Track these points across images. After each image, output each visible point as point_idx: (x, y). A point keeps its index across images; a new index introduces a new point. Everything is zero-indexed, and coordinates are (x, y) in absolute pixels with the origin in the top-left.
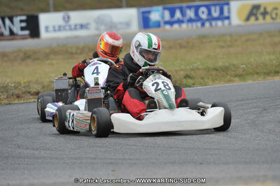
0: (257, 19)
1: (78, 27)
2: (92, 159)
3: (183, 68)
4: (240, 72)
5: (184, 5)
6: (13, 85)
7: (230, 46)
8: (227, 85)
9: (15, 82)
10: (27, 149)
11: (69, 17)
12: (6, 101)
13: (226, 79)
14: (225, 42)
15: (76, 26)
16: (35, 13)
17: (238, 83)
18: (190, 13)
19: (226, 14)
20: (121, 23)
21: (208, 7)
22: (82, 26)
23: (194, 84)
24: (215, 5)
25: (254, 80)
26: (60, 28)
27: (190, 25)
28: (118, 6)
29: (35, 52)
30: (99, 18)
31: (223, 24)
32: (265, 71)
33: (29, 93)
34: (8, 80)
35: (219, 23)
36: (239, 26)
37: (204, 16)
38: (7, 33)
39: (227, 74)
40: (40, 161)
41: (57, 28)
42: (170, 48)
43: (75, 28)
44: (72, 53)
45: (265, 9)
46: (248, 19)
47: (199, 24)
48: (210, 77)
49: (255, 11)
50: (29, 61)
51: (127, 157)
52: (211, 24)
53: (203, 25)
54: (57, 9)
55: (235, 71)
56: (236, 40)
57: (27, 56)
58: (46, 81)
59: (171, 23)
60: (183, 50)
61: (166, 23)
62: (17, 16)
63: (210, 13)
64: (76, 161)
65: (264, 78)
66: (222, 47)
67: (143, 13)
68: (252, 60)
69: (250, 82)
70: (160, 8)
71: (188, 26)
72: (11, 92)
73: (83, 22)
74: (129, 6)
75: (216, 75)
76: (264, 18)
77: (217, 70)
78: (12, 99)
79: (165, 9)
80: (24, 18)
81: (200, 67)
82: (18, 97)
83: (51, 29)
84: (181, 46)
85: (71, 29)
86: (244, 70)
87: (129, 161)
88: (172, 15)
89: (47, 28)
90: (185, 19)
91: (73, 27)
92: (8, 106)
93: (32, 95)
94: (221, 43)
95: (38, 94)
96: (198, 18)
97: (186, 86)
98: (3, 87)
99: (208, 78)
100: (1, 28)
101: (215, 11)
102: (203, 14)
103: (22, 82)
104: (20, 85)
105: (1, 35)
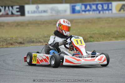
0: (124, 10)
1: (42, 12)
3: (89, 33)
4: (116, 36)
5: (91, 3)
6: (9, 39)
7: (111, 23)
8: (109, 42)
9: (10, 37)
10: (13, 70)
11: (38, 7)
12: (6, 46)
13: (109, 39)
14: (109, 21)
15: (42, 11)
16: (23, 5)
17: (114, 41)
18: (94, 7)
19: (110, 7)
20: (62, 11)
21: (102, 5)
22: (44, 11)
23: (94, 41)
24: (105, 4)
25: (122, 40)
26: (34, 12)
27: (94, 12)
28: (61, 3)
29: (22, 23)
31: (109, 13)
33: (17, 42)
34: (7, 36)
35: (107, 12)
36: (116, 13)
37: (100, 9)
39: (109, 36)
41: (33, 12)
42: (84, 23)
44: (38, 24)
46: (120, 10)
47: (98, 12)
48: (102, 38)
49: (123, 7)
50: (19, 27)
51: (59, 77)
52: (103, 12)
53: (99, 12)
54: (33, 3)
55: (113, 35)
56: (114, 20)
58: (25, 37)
59: (85, 11)
60: (90, 24)
61: (83, 11)
62: (15, 6)
63: (103, 7)
66: (108, 23)
67: (73, 6)
68: (121, 30)
69: (120, 41)
70: (80, 4)
72: (9, 42)
73: (45, 9)
74: (66, 3)
75: (104, 37)
77: (105, 34)
78: (8, 45)
79: (82, 4)
80: (18, 7)
81: (97, 33)
82: (11, 44)
83: (30, 12)
84: (89, 22)
85: (39, 12)
86: (117, 35)
88: (86, 7)
89: (28, 12)
91: (40, 12)
92: (7, 49)
93: (18, 43)
95: (21, 43)
96: (97, 9)
97: (90, 41)
98: (5, 39)
99: (101, 38)
100: (7, 11)
101: (105, 6)
102: (100, 7)
103: (14, 37)
104: (13, 39)
105: (7, 14)
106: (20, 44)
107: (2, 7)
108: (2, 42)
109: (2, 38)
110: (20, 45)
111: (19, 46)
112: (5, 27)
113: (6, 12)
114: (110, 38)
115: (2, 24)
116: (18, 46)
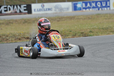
3: (89, 28)
4: (113, 30)
5: (91, 1)
6: (18, 34)
7: (109, 19)
9: (19, 33)
11: (44, 6)
12: (14, 41)
13: (107, 33)
14: (107, 17)
15: (46, 9)
16: (30, 4)
17: (112, 35)
18: (94, 5)
19: (108, 5)
20: (65, 8)
21: (100, 2)
22: (49, 9)
23: (93, 35)
24: (104, 1)
26: (40, 10)
27: (93, 9)
29: (29, 20)
30: (56, 6)
31: (107, 9)
33: (24, 38)
34: (16, 32)
35: (105, 9)
38: (18, 11)
39: (107, 31)
40: (25, 69)
41: (39, 10)
42: (85, 19)
43: (46, 10)
47: (97, 9)
48: (100, 32)
50: (26, 24)
52: (102, 9)
53: (99, 9)
54: (39, 2)
55: (111, 30)
56: (112, 16)
57: (26, 22)
58: (32, 33)
59: (86, 9)
60: (90, 20)
61: (84, 8)
62: (22, 5)
63: (101, 5)
64: (40, 69)
66: (106, 19)
67: (74, 4)
70: (81, 2)
71: (92, 10)
72: (17, 37)
75: (103, 31)
77: (103, 29)
78: (17, 40)
79: (83, 2)
80: (25, 5)
81: (96, 28)
82: (20, 39)
83: (36, 10)
84: (89, 18)
85: (44, 10)
87: (63, 70)
88: (86, 5)
90: (91, 7)
91: (45, 10)
92: (16, 43)
93: (25, 39)
94: (106, 17)
95: (28, 38)
96: (96, 7)
97: (90, 36)
98: (14, 35)
100: (16, 9)
102: (99, 5)
103: (22, 33)
104: (21, 34)
105: (16, 12)
107: (11, 6)
108: (11, 38)
109: (11, 34)
111: (27, 41)
112: (14, 24)
115: (11, 21)
116: (25, 41)
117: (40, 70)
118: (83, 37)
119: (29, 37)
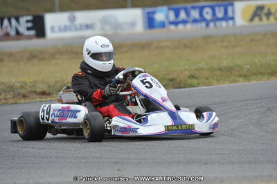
0: (261, 19)
1: (83, 27)
2: (97, 158)
3: (188, 67)
4: (245, 72)
5: (189, 5)
6: (19, 85)
7: (234, 47)
8: (231, 85)
9: (21, 83)
11: (74, 18)
12: (12, 101)
13: (230, 80)
14: (229, 42)
15: (81, 26)
16: (40, 13)
17: (242, 83)
18: (195, 14)
19: (230, 14)
21: (213, 8)
22: (88, 27)
23: (198, 84)
24: (219, 6)
25: (259, 80)
26: (66, 29)
28: (123, 6)
29: (41, 52)
31: (227, 24)
32: (269, 71)
33: (35, 92)
34: (14, 80)
35: (224, 24)
36: (243, 27)
37: (208, 17)
38: (13, 33)
39: (231, 74)
40: (46, 160)
41: (62, 28)
42: (175, 48)
43: (81, 28)
44: (77, 53)
45: (269, 10)
46: (252, 19)
47: (203, 24)
48: (215, 77)
49: (258, 12)
50: (35, 61)
51: (132, 157)
52: (215, 25)
53: (207, 25)
54: (63, 9)
55: (239, 71)
56: (240, 41)
57: (33, 56)
58: (52, 81)
59: (176, 23)
61: (171, 23)
62: (23, 16)
63: (214, 14)
64: (82, 160)
65: (268, 78)
66: (227, 47)
67: (149, 13)
68: (256, 60)
69: (254, 82)
70: (165, 8)
71: (192, 27)
72: (17, 92)
73: (89, 22)
74: (134, 6)
75: (221, 75)
76: (268, 19)
77: (221, 70)
78: (18, 98)
79: (169, 9)
80: (30, 18)
81: (205, 67)
82: (24, 96)
83: (56, 29)
84: (186, 47)
85: (76, 29)
86: (248, 70)
87: (135, 161)
88: (177, 15)
89: (53, 29)
90: (190, 19)
91: (78, 28)
92: (15, 106)
93: (38, 94)
94: (226, 44)
95: (44, 93)
96: (202, 19)
97: (191, 86)
98: (9, 87)
99: (213, 78)
100: (6, 28)
101: (220, 11)
102: (208, 14)
103: (28, 82)
104: (26, 85)
105: (7, 35)
106: (42, 96)
108: (3, 93)
110: (41, 98)
112: (6, 62)
113: (4, 31)
114: (233, 77)
116: (38, 100)
117: (81, 162)
118: (176, 90)
119: (47, 91)
